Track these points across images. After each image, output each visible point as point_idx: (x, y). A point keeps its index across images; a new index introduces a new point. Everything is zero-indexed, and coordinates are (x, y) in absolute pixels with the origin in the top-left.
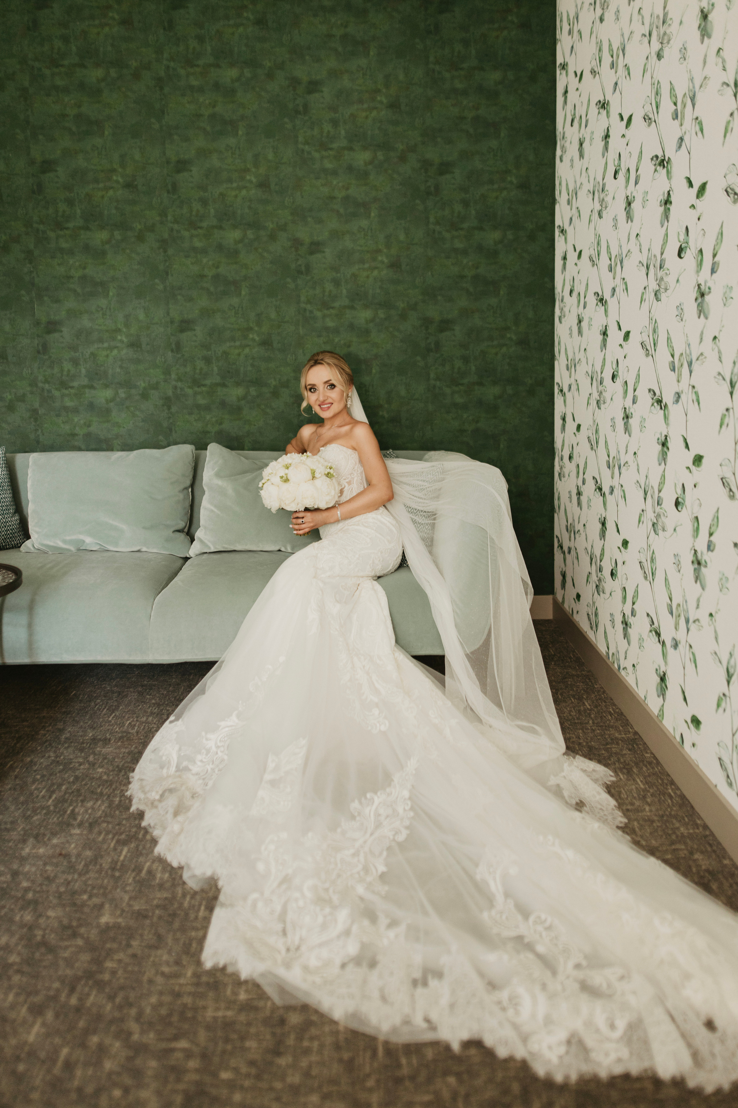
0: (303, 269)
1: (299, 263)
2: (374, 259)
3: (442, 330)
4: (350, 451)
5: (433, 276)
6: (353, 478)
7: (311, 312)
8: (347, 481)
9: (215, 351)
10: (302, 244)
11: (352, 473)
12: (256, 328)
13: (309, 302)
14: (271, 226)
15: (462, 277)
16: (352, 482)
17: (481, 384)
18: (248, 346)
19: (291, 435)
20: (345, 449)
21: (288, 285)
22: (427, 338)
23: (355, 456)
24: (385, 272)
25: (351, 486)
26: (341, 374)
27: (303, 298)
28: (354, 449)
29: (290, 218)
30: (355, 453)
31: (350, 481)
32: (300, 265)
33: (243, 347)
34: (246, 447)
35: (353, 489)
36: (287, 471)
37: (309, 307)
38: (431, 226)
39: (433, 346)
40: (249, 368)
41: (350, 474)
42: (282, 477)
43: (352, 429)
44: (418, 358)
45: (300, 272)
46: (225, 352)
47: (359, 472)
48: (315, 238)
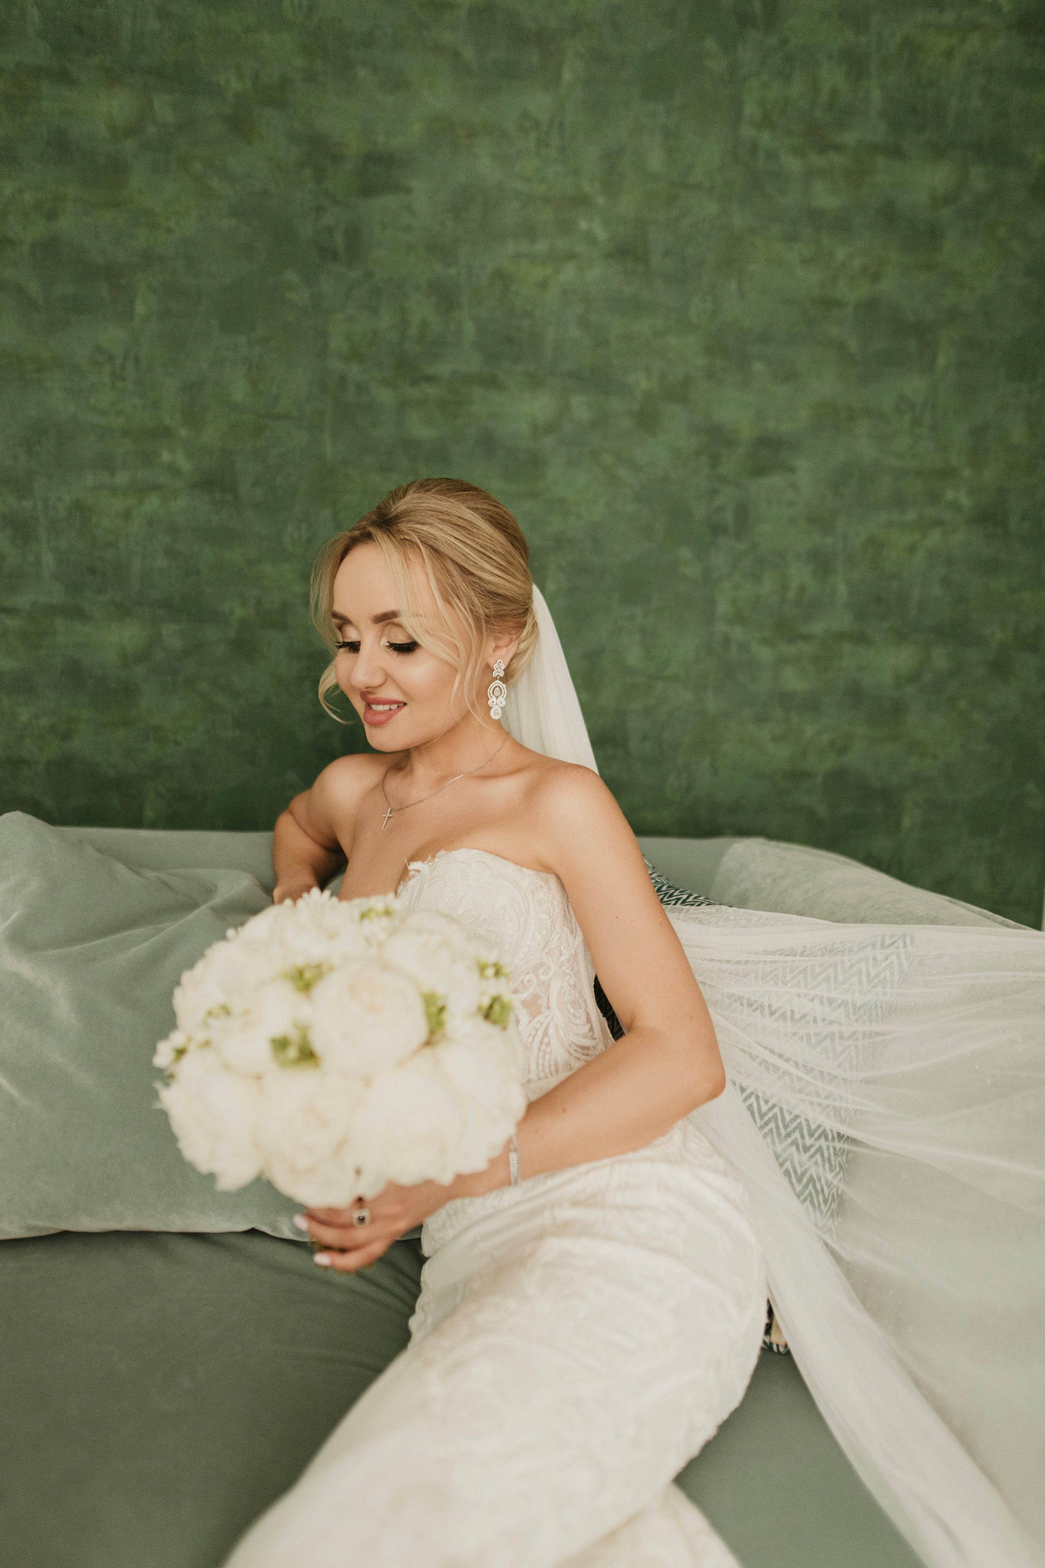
0: (339, 240)
1: (328, 220)
2: (566, 227)
3: (758, 470)
4: (528, 878)
5: (742, 295)
6: (547, 985)
7: (362, 388)
8: (524, 996)
9: (46, 500)
10: (337, 158)
11: (542, 964)
12: (183, 432)
13: (355, 355)
14: (236, 85)
15: (829, 304)
16: (543, 1002)
17: (861, 638)
18: (156, 488)
19: (291, 776)
20: (510, 869)
21: (290, 295)
22: (714, 493)
23: (550, 892)
24: (595, 273)
25: (540, 1018)
26: (449, 594)
27: (337, 343)
28: (544, 867)
29: (299, 62)
30: (546, 882)
31: (536, 997)
32: (330, 230)
33: (142, 490)
34: (149, 814)
35: (552, 1031)
36: (306, 1011)
37: (354, 371)
38: (747, 131)
39: (729, 517)
40: (161, 561)
41: (535, 970)
42: (280, 1044)
43: (532, 792)
44: (685, 553)
45: (328, 253)
46: (78, 507)
47: (566, 956)
48: (381, 139)
